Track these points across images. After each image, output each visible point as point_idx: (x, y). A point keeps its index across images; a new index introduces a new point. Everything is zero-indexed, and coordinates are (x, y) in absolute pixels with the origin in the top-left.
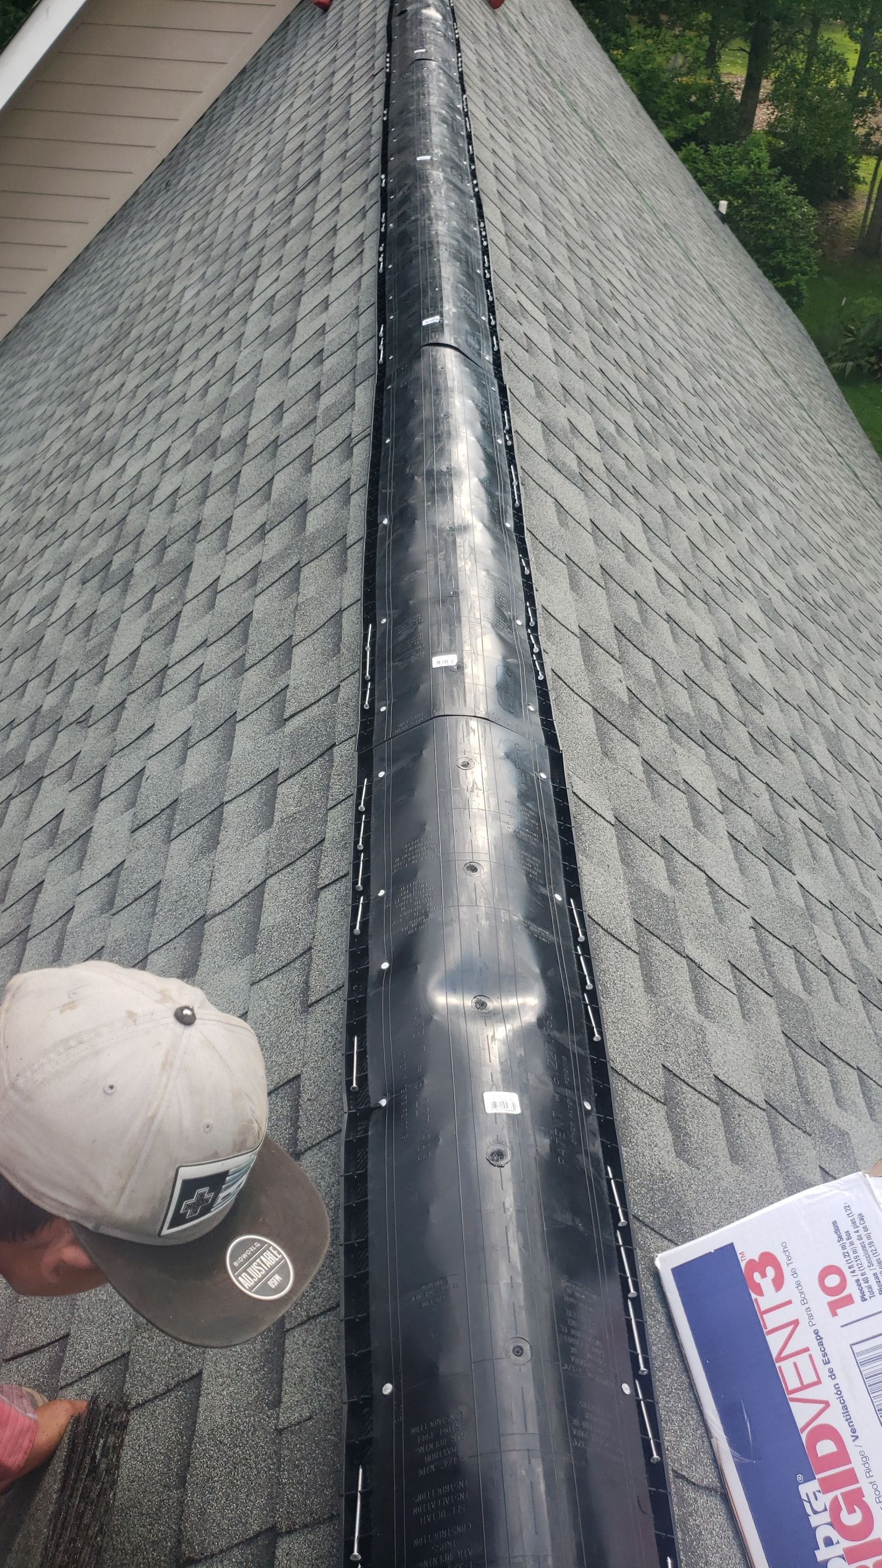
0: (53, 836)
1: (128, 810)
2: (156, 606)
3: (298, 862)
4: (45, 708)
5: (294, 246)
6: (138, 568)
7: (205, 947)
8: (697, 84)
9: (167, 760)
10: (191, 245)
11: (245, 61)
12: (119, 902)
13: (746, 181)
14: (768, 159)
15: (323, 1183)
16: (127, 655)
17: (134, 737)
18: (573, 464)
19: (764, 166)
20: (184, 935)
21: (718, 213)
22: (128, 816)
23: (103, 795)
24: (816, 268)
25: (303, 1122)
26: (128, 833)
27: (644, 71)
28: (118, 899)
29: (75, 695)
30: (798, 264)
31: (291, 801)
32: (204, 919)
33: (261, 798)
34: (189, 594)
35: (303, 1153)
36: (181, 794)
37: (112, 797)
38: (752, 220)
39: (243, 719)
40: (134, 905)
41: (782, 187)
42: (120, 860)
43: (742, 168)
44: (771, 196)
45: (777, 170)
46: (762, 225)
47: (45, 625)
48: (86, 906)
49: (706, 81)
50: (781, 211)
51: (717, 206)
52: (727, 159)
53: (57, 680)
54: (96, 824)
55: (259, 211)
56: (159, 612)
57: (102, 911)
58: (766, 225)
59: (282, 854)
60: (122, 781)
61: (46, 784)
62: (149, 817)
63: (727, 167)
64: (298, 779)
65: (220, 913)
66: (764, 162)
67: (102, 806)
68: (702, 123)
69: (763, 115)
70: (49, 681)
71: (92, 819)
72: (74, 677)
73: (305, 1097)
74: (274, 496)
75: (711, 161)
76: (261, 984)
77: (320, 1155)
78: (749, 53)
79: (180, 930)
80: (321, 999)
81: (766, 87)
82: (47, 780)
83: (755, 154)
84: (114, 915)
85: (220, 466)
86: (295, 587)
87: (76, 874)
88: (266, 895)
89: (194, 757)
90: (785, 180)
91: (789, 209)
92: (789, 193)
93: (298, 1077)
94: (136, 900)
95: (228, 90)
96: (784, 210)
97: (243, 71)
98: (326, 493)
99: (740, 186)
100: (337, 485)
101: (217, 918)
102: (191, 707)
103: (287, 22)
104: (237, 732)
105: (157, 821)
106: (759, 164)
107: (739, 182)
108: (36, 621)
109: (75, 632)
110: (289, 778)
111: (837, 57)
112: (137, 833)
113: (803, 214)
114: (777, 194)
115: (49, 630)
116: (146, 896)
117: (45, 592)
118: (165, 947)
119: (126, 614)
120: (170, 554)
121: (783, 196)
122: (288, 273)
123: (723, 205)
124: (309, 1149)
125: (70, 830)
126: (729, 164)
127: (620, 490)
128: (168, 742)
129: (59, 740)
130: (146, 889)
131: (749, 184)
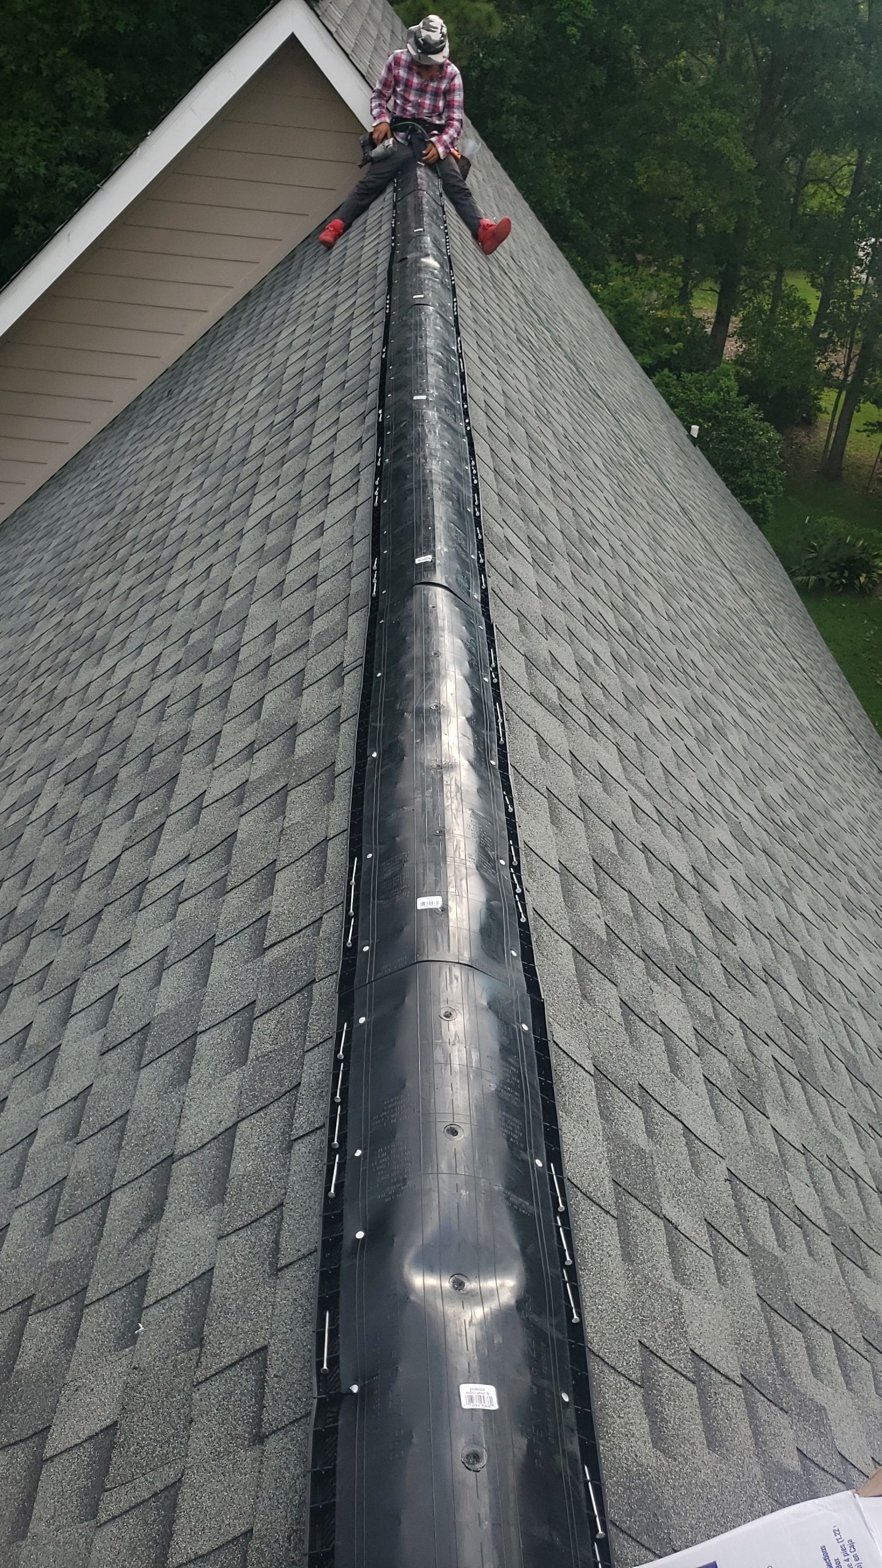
0: (20, 1050)
1: (98, 1029)
2: (138, 816)
3: (271, 1107)
4: (19, 911)
5: (291, 468)
6: (123, 774)
7: (172, 1191)
8: (672, 319)
9: (141, 979)
10: (189, 455)
11: (251, 285)
12: (84, 1130)
13: (715, 406)
14: (737, 388)
15: (287, 1474)
16: (106, 863)
17: (108, 952)
18: (553, 695)
19: (733, 394)
20: (150, 1174)
21: (690, 436)
22: (98, 1036)
23: (74, 1011)
24: (781, 488)
25: (268, 1402)
26: (97, 1055)
27: (622, 304)
28: (83, 1126)
29: (51, 899)
30: (764, 483)
31: (267, 1038)
32: (171, 1159)
33: (235, 1031)
34: (174, 806)
35: (267, 1437)
36: (154, 1019)
37: (83, 1014)
38: (721, 442)
39: (221, 944)
40: (99, 1135)
41: (749, 413)
42: (87, 1084)
43: (712, 394)
44: (739, 420)
45: (745, 398)
46: (731, 447)
47: (24, 823)
48: (49, 1131)
49: (679, 316)
50: (748, 435)
51: (689, 429)
52: (698, 385)
53: (33, 882)
54: (64, 1042)
55: (257, 430)
56: (142, 822)
57: (67, 1138)
58: (735, 446)
59: (255, 1096)
60: (93, 998)
61: (16, 992)
62: (120, 1040)
63: (698, 393)
64: (276, 1014)
65: (188, 1155)
66: (733, 390)
67: (72, 1023)
68: (675, 352)
69: (732, 348)
70: (25, 883)
71: (61, 1036)
72: (51, 881)
73: (272, 1372)
74: (264, 715)
75: (683, 387)
76: (228, 1239)
77: (286, 1440)
78: (719, 294)
79: (146, 1168)
80: (291, 1264)
81: (735, 323)
82: (17, 988)
83: (724, 382)
84: (78, 1143)
85: (210, 679)
86: (281, 810)
87: (41, 1095)
88: (237, 1140)
89: (169, 980)
90: (753, 407)
91: (756, 433)
92: (756, 419)
93: (265, 1348)
94: (102, 1129)
95: (234, 310)
96: (752, 434)
97: (249, 294)
98: (316, 719)
99: (710, 411)
100: (327, 712)
101: (185, 1160)
102: (169, 926)
103: (292, 255)
104: (215, 957)
105: (128, 1044)
106: (728, 392)
107: (710, 406)
108: (15, 818)
109: (55, 833)
110: (266, 1012)
111: (800, 301)
112: (107, 1056)
113: (770, 439)
114: (744, 419)
115: (29, 828)
116: (113, 1127)
117: (26, 788)
118: (130, 1186)
119: (107, 820)
120: (156, 763)
121: (751, 421)
122: (285, 493)
123: (695, 429)
124: (274, 1432)
125: (37, 1045)
126: (700, 390)
127: (598, 720)
128: (142, 961)
129: (31, 947)
130: (112, 1119)
131: (718, 409)
